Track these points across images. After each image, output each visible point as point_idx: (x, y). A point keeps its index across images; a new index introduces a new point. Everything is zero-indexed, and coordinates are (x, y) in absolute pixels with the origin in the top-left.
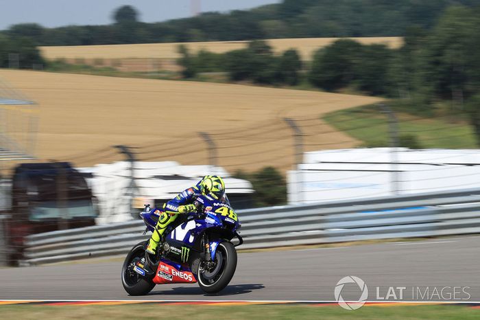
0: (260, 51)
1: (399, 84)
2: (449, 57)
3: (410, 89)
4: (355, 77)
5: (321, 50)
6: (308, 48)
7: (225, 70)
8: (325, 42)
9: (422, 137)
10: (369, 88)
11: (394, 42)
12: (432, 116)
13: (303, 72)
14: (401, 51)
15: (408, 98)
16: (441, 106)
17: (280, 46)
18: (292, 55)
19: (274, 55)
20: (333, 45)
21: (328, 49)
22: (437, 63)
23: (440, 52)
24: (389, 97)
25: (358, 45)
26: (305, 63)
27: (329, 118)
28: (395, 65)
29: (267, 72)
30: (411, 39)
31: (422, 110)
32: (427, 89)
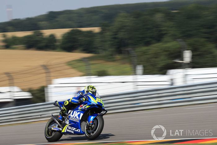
0: (38, 36)
1: (99, 48)
2: (121, 35)
3: (105, 50)
4: (81, 45)
5: (65, 34)
6: (59, 33)
7: (24, 44)
8: (66, 30)
9: (110, 70)
10: (86, 50)
11: (97, 30)
12: (114, 61)
13: (58, 44)
14: (100, 33)
15: (104, 53)
16: (118, 57)
17: (47, 33)
18: (52, 37)
19: (44, 37)
20: (70, 32)
21: (69, 34)
22: (115, 38)
23: (116, 33)
24: (96, 53)
25: (80, 31)
26: (58, 40)
27: (71, 64)
28: (97, 40)
29: (42, 44)
30: (104, 27)
31: (110, 58)
32: (110, 49)
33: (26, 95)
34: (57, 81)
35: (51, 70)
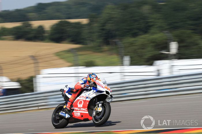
0: (27, 27)
1: (87, 39)
2: (108, 26)
3: (92, 41)
4: (69, 37)
5: (54, 25)
6: (48, 24)
7: (13, 35)
8: (55, 22)
9: (97, 61)
10: (74, 41)
11: (84, 21)
12: (101, 52)
13: (46, 35)
14: (88, 25)
15: (92, 44)
16: (106, 48)
17: (36, 24)
18: (41, 28)
19: (33, 28)
20: (59, 23)
21: (57, 25)
22: (103, 30)
23: (104, 25)
24: (83, 44)
25: (69, 23)
26: (47, 31)
27: (59, 55)
28: (85, 31)
29: (31, 35)
30: (92, 19)
31: (97, 49)
32: (98, 40)
33: (15, 85)
34: (46, 72)
35: (40, 61)
